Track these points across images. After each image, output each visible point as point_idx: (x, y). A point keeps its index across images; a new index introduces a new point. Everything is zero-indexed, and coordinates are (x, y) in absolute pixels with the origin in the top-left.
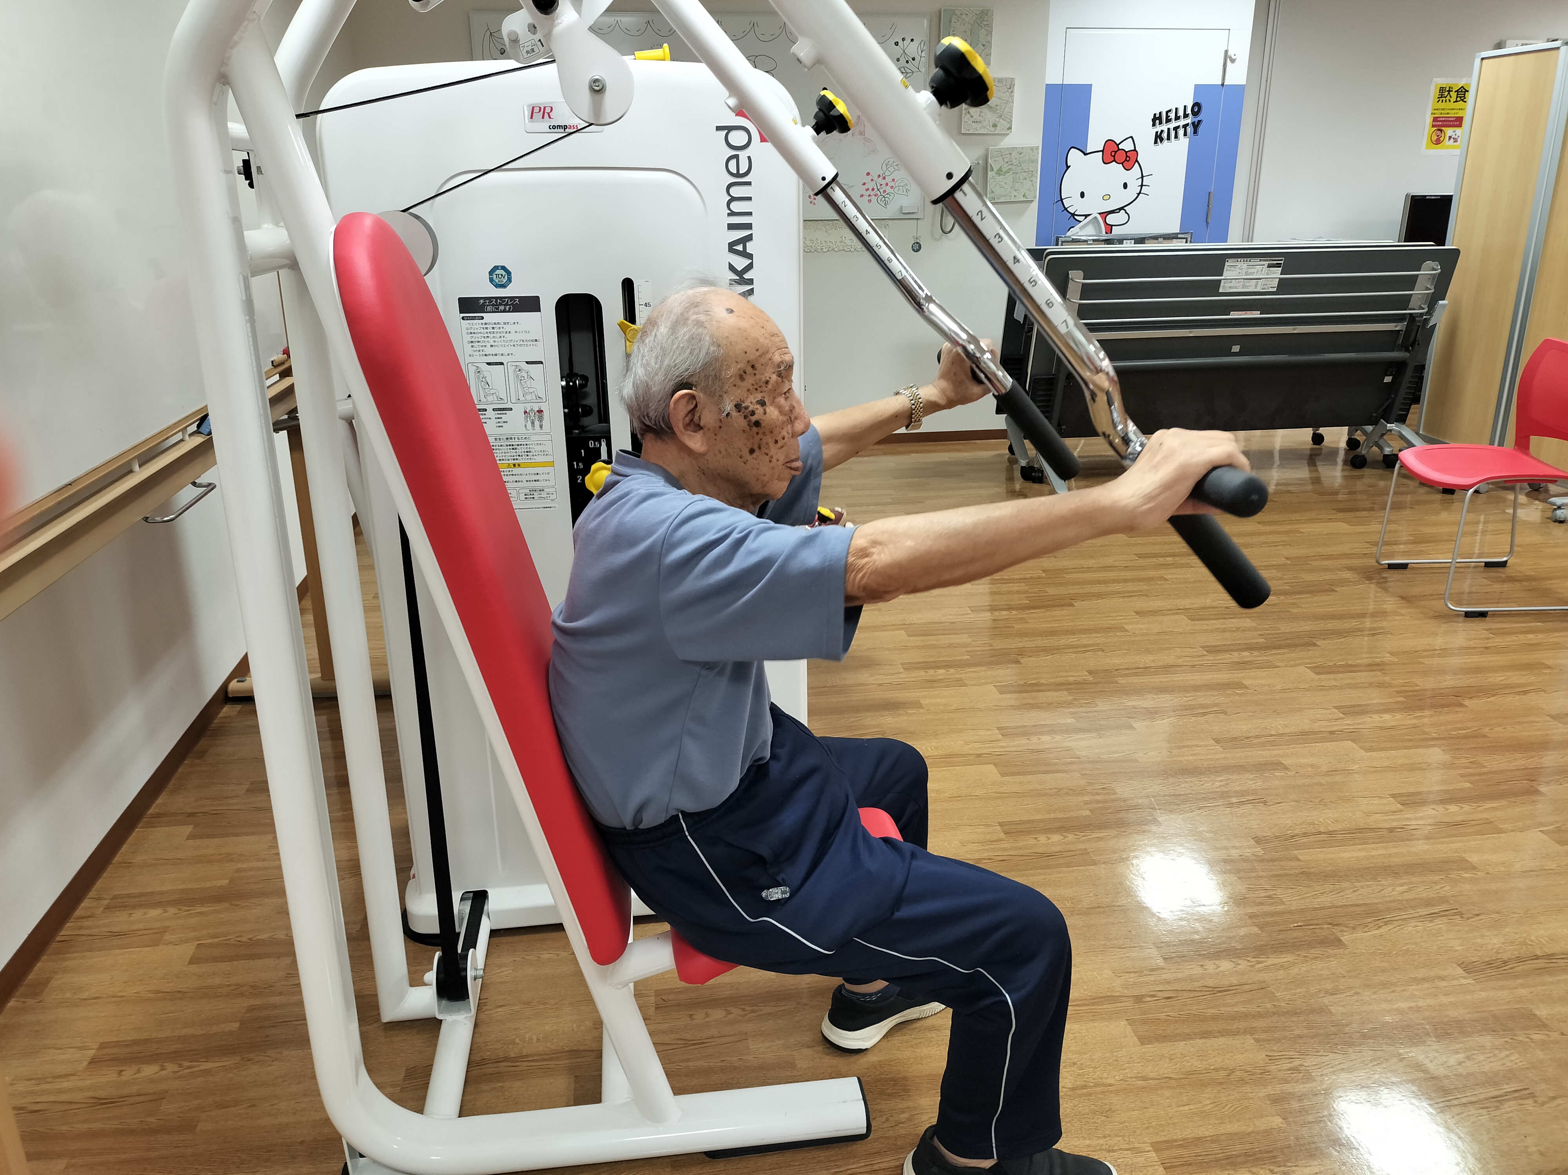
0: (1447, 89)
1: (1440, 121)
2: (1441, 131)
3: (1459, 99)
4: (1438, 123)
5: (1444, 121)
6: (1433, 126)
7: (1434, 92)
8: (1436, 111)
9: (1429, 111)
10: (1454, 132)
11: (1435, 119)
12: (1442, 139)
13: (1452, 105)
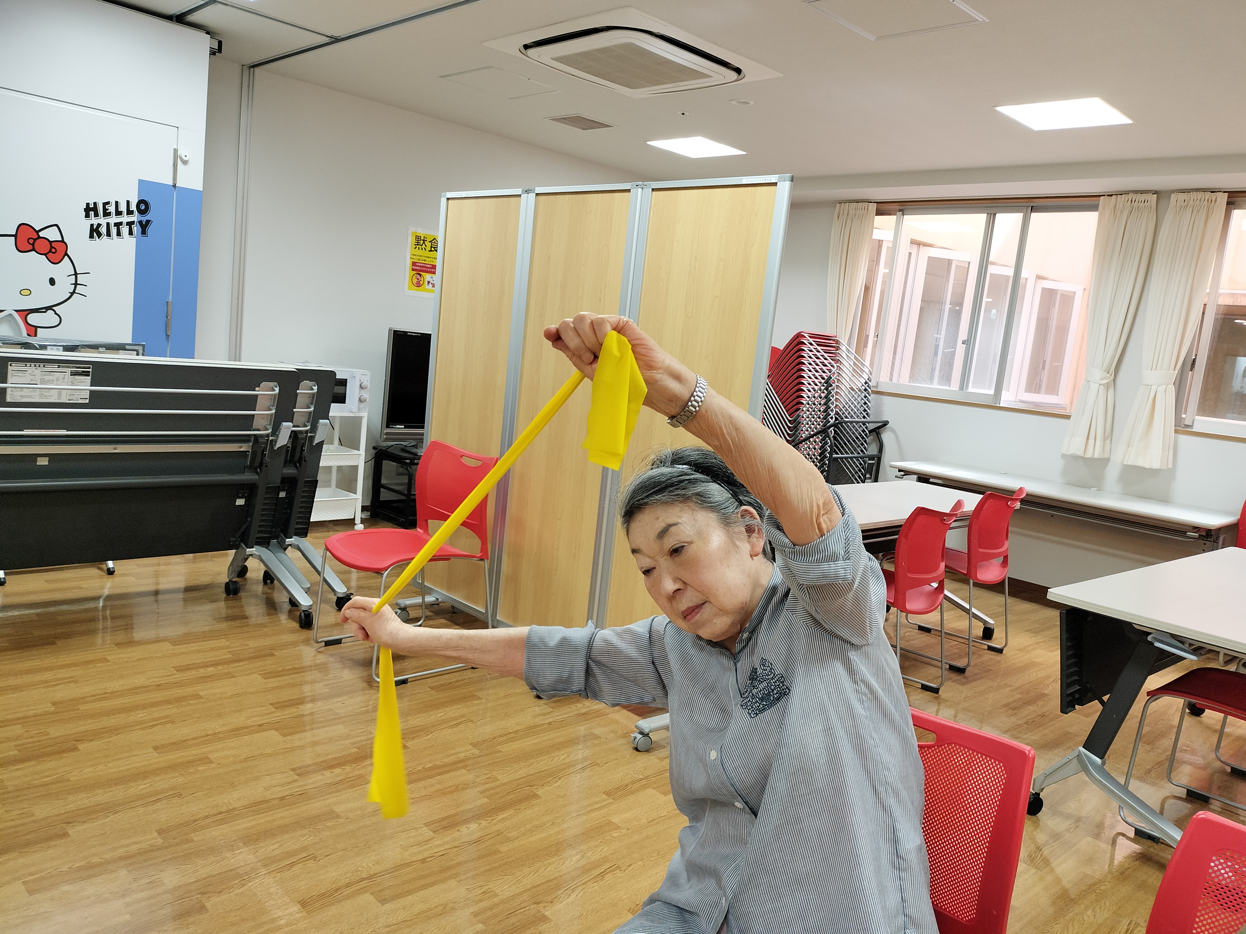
0: (422, 238)
1: (418, 266)
2: (420, 275)
3: (433, 249)
4: (417, 268)
5: (422, 267)
6: (413, 270)
7: (411, 240)
8: (414, 257)
9: (408, 256)
10: (432, 278)
11: (414, 264)
12: (421, 282)
13: (427, 253)
